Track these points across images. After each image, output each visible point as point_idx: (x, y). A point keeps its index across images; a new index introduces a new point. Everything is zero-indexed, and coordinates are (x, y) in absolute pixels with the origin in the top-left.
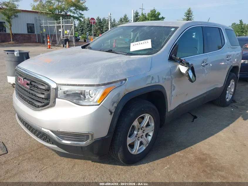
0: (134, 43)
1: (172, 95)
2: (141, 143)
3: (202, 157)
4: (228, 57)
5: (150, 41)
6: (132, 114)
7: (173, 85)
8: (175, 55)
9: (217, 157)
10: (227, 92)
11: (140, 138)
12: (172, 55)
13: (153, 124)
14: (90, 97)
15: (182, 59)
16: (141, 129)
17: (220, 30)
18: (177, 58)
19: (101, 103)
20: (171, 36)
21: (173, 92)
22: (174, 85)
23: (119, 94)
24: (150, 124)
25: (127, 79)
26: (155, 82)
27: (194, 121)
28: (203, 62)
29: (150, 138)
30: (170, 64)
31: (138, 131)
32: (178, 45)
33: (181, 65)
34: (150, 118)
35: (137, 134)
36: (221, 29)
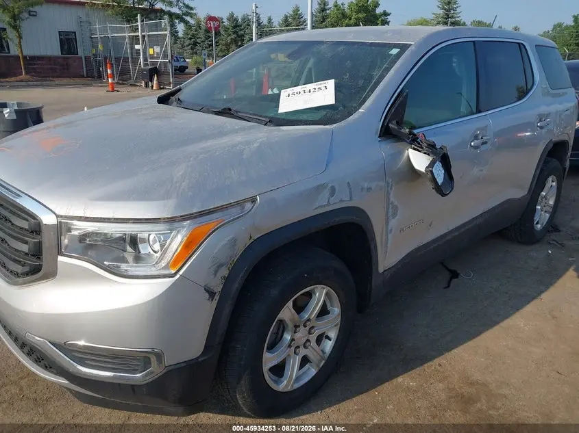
0: (289, 91)
1: (390, 228)
2: (305, 361)
3: (467, 390)
4: (540, 121)
5: (331, 84)
6: (274, 292)
7: (392, 203)
8: (397, 123)
9: (505, 391)
10: (538, 207)
11: (302, 348)
12: (389, 121)
13: (336, 310)
14: (152, 252)
15: (415, 131)
16: (305, 326)
17: (523, 49)
18: (403, 130)
19: (178, 271)
20: (388, 70)
21: (393, 223)
22: (396, 203)
23: (233, 242)
24: (329, 308)
25: (257, 199)
26: (341, 201)
27: (452, 285)
28: (476, 137)
29: (328, 345)
30: (386, 149)
31: (295, 332)
32: (407, 95)
33: (414, 149)
34: (327, 294)
35: (293, 340)
36: (525, 47)
